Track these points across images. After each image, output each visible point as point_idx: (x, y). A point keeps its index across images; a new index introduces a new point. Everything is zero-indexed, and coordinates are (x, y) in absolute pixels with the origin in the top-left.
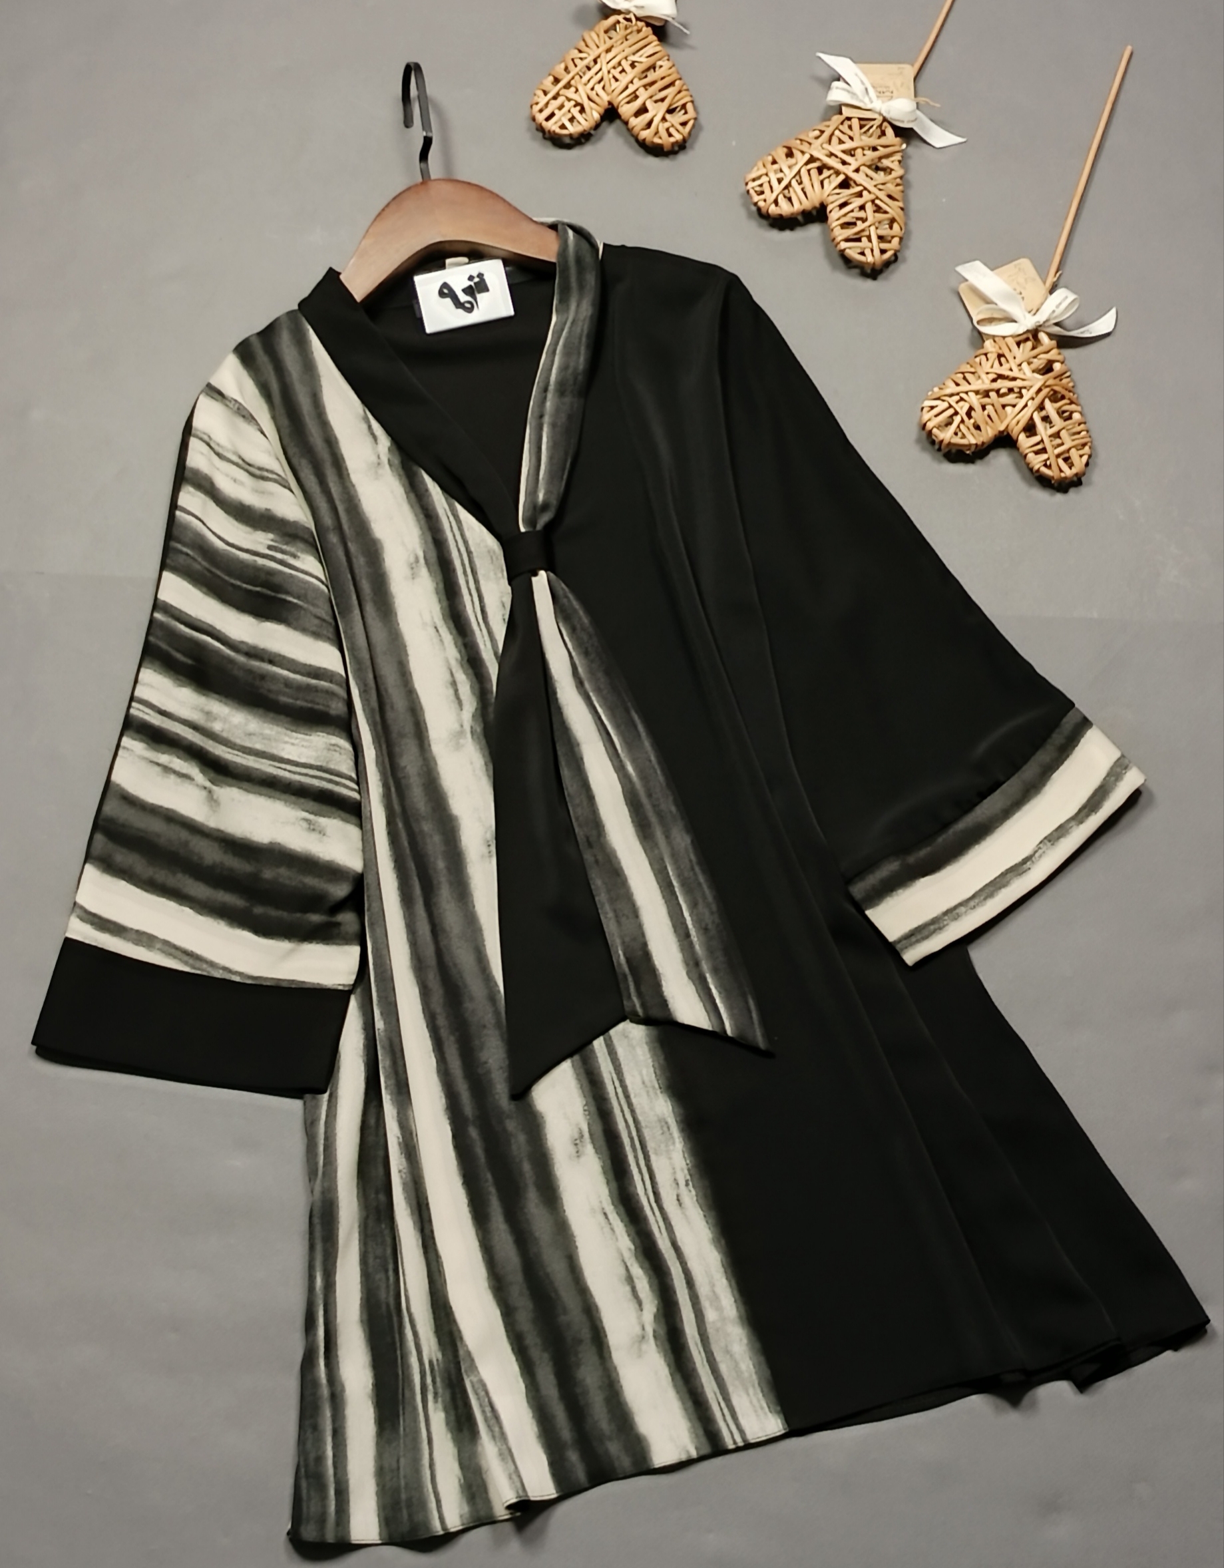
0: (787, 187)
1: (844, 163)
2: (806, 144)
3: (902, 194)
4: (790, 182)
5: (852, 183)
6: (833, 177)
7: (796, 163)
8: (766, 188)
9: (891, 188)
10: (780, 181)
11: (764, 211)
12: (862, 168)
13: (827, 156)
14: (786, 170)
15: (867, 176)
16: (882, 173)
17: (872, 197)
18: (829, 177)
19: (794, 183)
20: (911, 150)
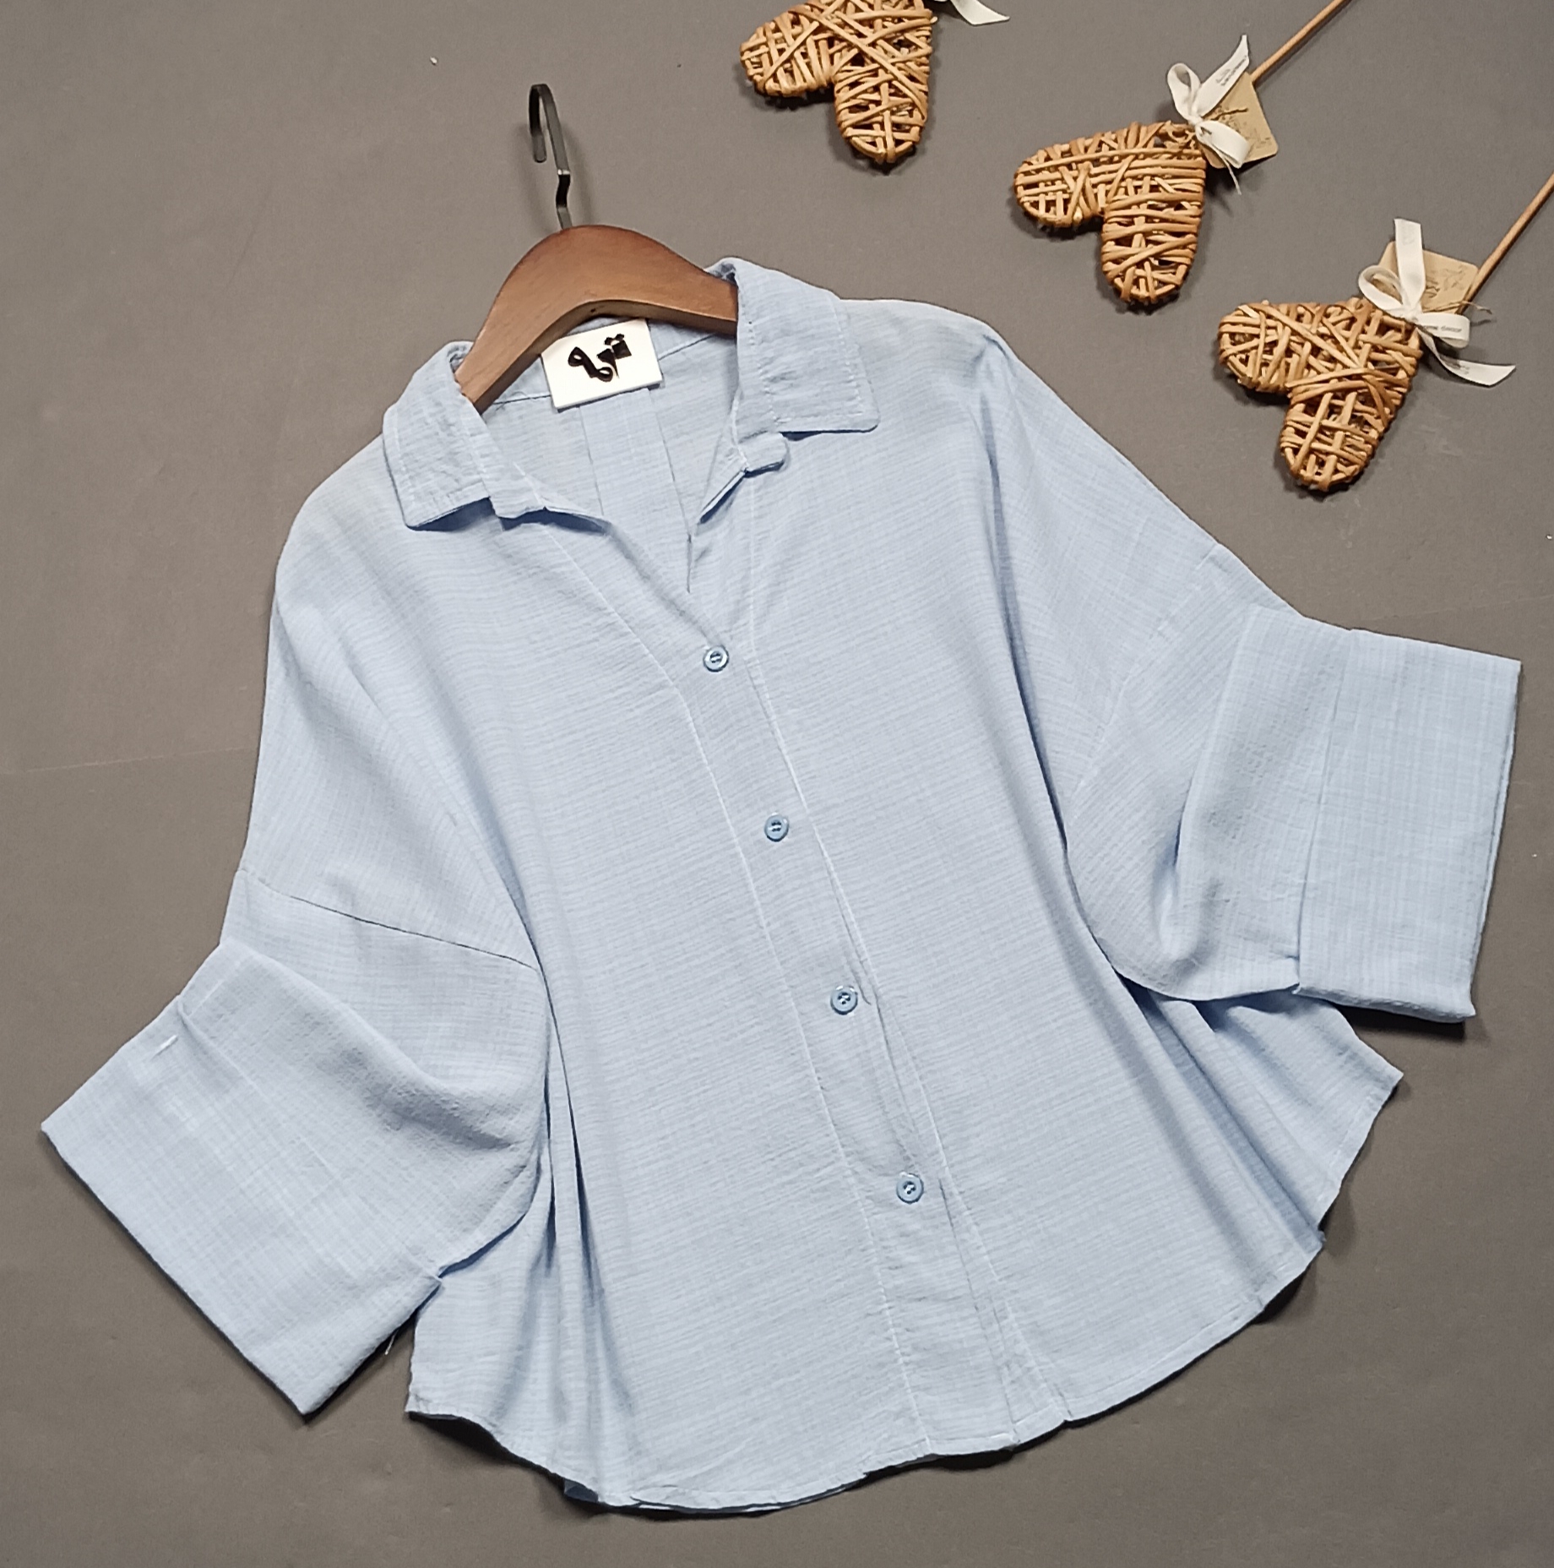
3: (926, 76)
12: (881, 42)
13: (837, 24)
17: (891, 77)
18: (840, 51)
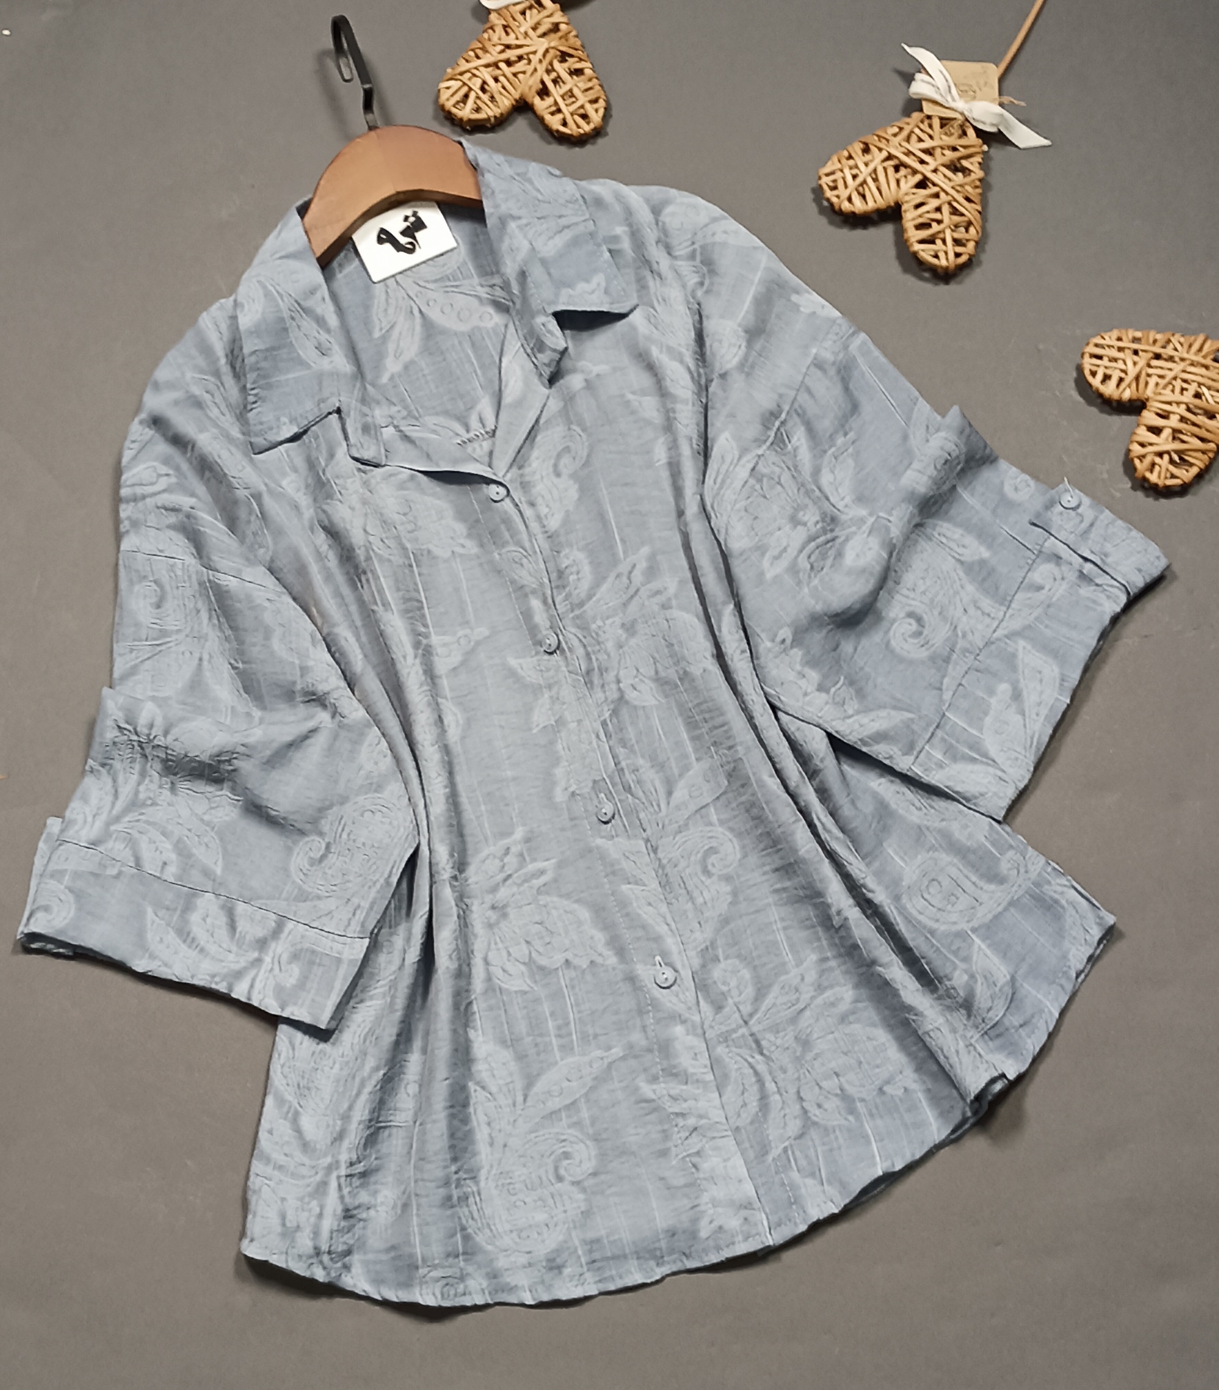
0: (862, 185)
1: (922, 162)
2: (884, 141)
4: (865, 182)
5: (930, 185)
6: (909, 177)
7: (872, 161)
8: (840, 184)
9: (968, 188)
10: (854, 177)
11: (837, 207)
14: (862, 166)
15: (945, 176)
16: (960, 174)
19: (869, 180)
20: (993, 152)
